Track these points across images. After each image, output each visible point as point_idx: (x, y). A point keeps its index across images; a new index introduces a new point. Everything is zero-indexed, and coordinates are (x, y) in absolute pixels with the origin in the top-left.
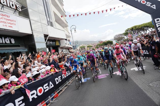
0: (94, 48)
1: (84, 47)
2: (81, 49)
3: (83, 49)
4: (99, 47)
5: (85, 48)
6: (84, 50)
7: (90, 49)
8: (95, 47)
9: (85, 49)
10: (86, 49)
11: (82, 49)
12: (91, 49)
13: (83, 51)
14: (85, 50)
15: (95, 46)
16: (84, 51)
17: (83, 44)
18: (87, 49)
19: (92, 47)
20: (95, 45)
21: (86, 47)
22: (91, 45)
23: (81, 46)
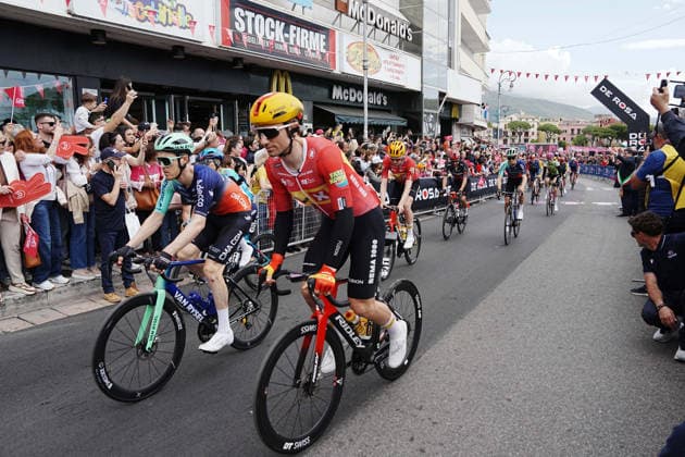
0: (568, 141)
1: (527, 126)
2: (510, 134)
3: (520, 134)
4: (589, 143)
5: (531, 131)
6: (523, 137)
7: (548, 140)
8: (575, 137)
9: (527, 134)
10: (531, 137)
11: (514, 134)
12: (552, 142)
13: (517, 141)
14: (526, 141)
15: (576, 132)
16: (522, 142)
17: (523, 113)
18: (535, 137)
19: (559, 132)
20: (576, 128)
21: (535, 130)
22: (556, 124)
23: (515, 118)
